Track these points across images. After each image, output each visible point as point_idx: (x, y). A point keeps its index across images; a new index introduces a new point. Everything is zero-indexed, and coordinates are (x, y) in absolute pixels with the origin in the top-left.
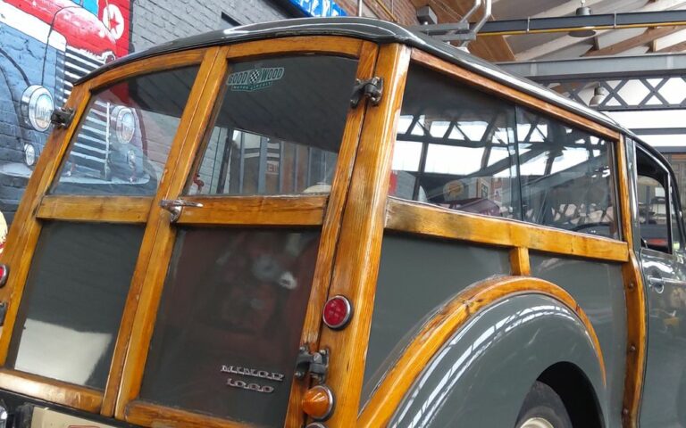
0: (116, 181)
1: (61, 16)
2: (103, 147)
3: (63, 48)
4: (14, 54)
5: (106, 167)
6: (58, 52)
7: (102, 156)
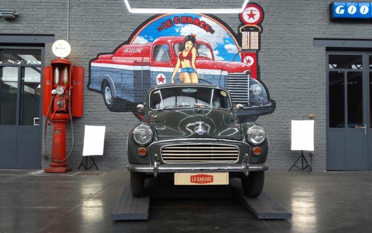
0: (253, 107)
1: (226, 66)
2: (247, 98)
3: (227, 74)
4: (209, 81)
5: (249, 103)
6: (225, 76)
7: (247, 100)
